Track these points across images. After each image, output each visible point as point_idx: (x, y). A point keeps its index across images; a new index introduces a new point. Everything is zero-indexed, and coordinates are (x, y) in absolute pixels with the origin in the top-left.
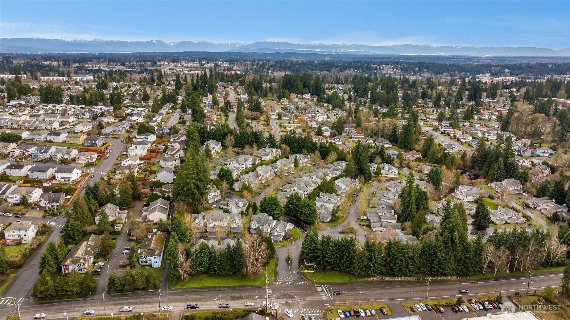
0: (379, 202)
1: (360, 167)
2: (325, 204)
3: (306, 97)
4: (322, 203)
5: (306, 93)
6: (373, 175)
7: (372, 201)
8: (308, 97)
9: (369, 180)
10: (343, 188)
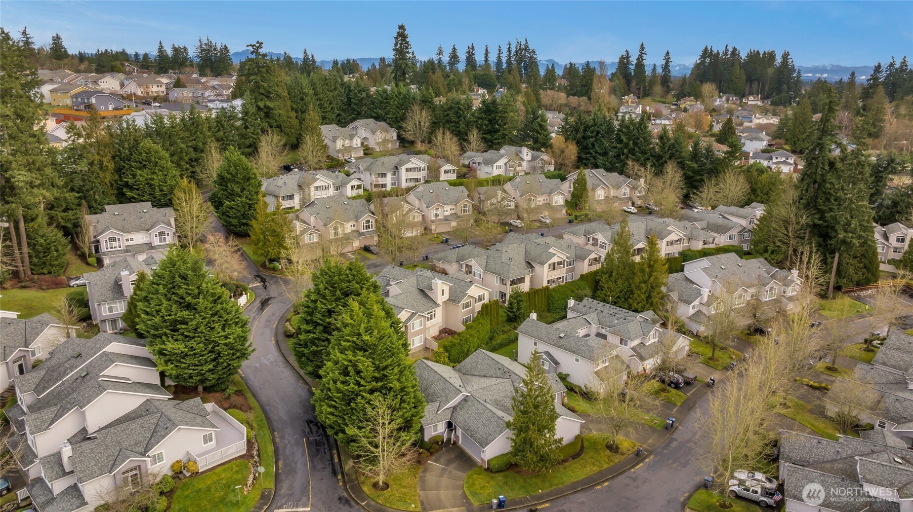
0: (889, 402)
1: (822, 218)
2: (558, 354)
3: (749, 103)
4: (542, 347)
5: (751, 94)
6: (883, 267)
7: (841, 385)
8: (753, 103)
9: (862, 284)
10: (705, 293)
